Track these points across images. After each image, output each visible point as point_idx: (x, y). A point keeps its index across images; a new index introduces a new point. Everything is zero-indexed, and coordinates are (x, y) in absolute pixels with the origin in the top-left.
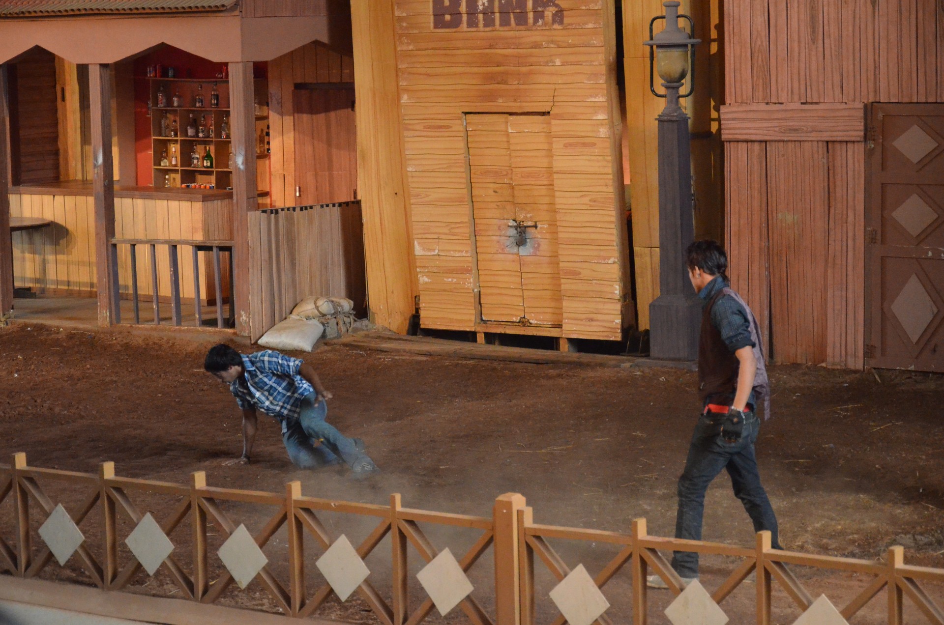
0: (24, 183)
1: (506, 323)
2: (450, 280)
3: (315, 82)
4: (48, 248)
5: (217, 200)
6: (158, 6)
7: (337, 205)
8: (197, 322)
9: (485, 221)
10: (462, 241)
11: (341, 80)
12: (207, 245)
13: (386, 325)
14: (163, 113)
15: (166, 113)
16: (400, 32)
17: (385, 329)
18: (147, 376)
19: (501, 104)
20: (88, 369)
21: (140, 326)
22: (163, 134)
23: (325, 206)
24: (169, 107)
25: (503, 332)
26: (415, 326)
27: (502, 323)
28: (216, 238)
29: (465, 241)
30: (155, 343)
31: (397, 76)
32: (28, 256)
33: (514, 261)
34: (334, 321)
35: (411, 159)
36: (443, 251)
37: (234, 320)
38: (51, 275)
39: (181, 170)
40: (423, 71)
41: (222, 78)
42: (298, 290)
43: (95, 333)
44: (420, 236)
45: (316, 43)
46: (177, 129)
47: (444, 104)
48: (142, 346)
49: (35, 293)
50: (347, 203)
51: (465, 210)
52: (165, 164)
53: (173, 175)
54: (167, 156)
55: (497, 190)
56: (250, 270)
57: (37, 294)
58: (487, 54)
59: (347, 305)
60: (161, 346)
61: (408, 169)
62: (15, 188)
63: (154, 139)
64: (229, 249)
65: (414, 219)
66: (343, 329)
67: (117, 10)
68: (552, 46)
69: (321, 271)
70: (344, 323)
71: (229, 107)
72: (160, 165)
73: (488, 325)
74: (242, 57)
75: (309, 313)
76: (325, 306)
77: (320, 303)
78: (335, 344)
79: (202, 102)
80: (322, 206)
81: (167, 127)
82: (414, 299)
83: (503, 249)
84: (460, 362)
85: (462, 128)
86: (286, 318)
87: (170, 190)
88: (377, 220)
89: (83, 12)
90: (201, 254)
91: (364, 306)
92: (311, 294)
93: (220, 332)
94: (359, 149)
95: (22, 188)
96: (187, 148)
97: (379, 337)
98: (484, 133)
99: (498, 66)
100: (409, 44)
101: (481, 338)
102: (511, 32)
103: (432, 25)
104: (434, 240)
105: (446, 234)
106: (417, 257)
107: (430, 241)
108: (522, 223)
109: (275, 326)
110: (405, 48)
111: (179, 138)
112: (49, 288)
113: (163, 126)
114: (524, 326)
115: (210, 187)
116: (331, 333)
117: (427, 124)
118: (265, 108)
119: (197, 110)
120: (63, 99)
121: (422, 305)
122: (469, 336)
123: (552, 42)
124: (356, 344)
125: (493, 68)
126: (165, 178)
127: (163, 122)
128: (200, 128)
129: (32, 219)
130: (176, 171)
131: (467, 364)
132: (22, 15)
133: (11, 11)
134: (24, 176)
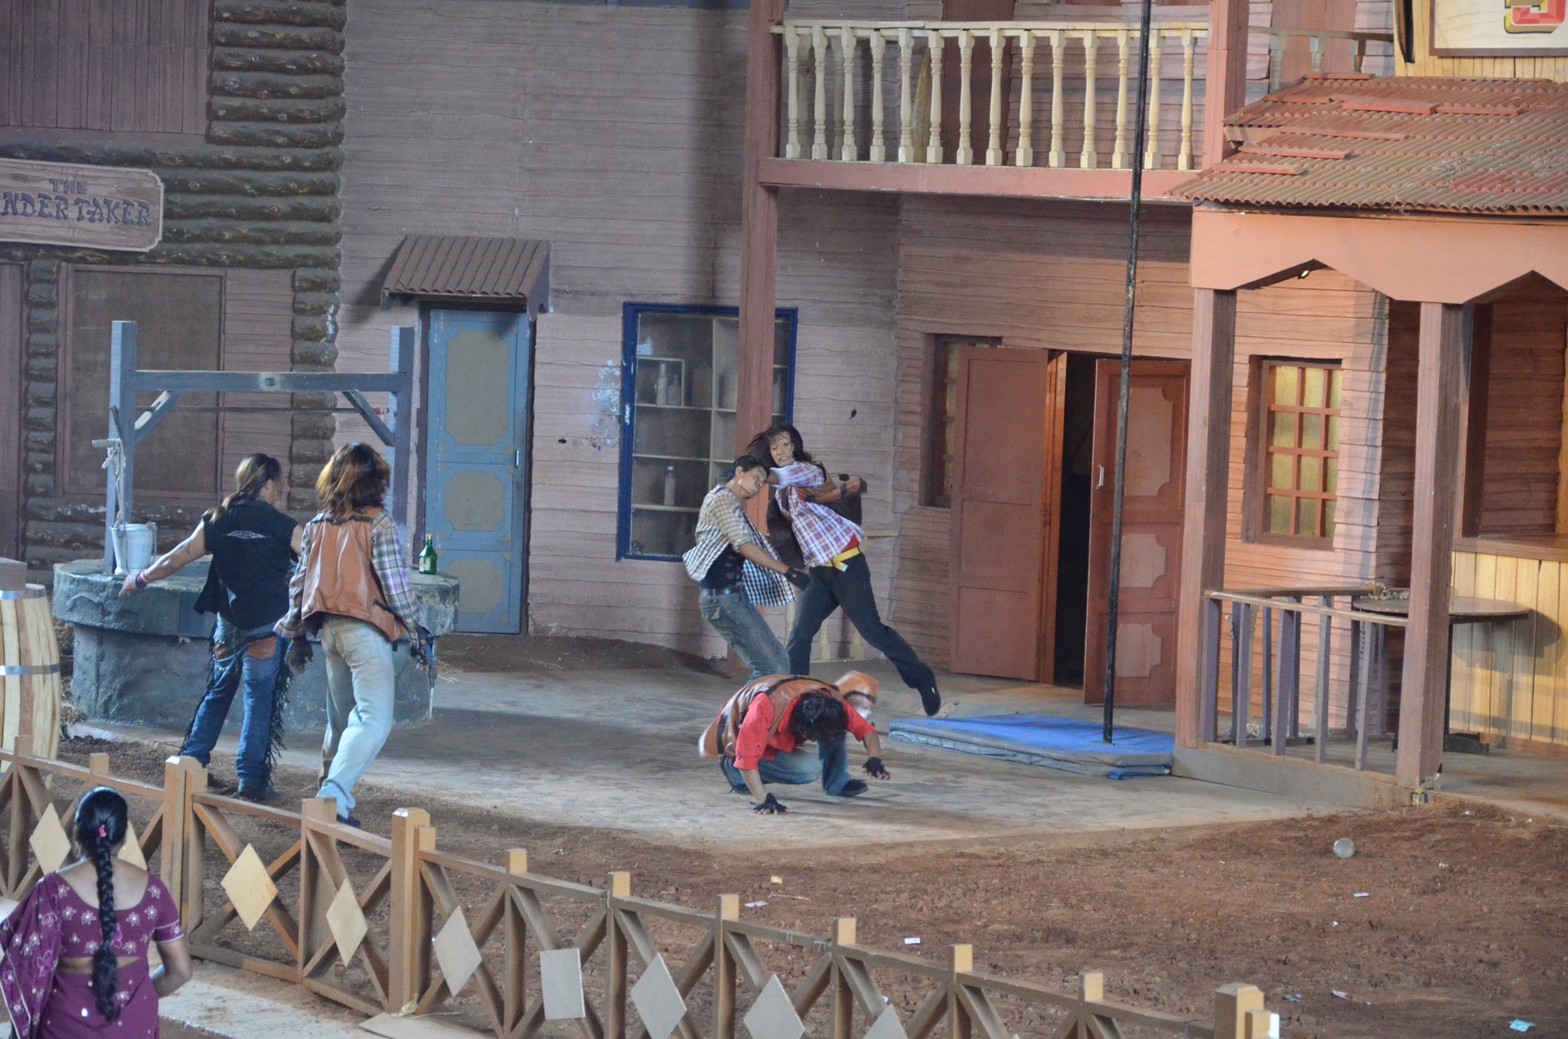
0: (1486, 532)
4: (1520, 660)
32: (1479, 672)
38: (1521, 714)
49: (1488, 745)
57: (1492, 745)
62: (1469, 541)
95: (1480, 542)
112: (1515, 739)
129: (1494, 602)
132: (1510, 213)
133: (1490, 205)
134: (1487, 519)
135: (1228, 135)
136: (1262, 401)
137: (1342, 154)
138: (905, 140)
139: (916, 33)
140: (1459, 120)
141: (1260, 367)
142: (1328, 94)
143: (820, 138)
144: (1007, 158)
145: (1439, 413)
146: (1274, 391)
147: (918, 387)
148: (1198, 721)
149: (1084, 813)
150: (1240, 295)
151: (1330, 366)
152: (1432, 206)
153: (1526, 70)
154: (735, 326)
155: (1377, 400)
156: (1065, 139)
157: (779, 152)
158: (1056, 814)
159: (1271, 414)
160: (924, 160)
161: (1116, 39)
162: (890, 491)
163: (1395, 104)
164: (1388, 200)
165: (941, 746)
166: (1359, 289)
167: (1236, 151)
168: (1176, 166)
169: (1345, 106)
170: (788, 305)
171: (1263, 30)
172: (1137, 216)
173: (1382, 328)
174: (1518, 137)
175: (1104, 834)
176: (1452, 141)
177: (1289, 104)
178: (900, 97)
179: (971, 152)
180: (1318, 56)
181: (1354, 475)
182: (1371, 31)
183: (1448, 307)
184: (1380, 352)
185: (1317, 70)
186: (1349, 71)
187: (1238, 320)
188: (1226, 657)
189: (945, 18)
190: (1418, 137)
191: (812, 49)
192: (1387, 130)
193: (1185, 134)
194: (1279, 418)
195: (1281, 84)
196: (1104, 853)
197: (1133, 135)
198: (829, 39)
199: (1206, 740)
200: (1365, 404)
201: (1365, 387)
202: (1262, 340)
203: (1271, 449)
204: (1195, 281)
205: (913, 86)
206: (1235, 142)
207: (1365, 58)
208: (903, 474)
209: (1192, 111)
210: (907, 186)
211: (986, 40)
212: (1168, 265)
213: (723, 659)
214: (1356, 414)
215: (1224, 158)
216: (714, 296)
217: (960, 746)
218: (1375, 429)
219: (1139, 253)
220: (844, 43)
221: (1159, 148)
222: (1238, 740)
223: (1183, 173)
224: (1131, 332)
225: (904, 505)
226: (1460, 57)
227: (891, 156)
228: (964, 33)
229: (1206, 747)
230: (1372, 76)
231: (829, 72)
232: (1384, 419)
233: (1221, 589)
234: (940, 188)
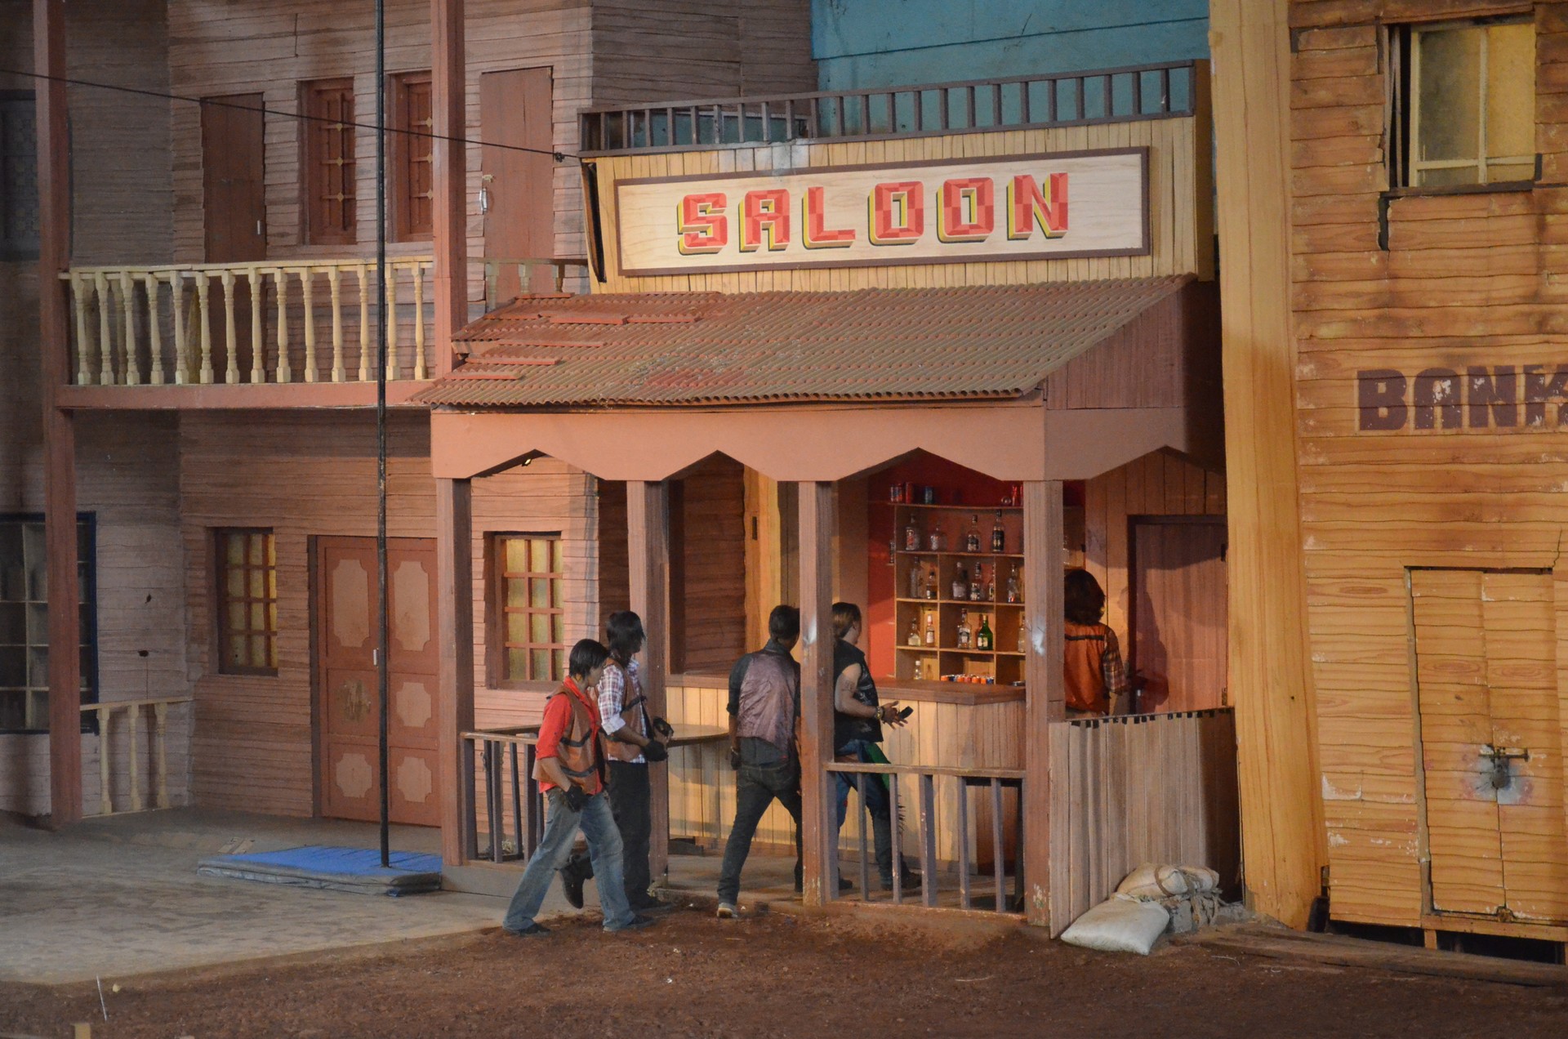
0: (692, 669)
1: (1475, 916)
2: (1380, 842)
3: (1162, 513)
5: (999, 702)
6: (913, 391)
7: (1194, 714)
8: (964, 903)
9: (1440, 746)
10: (1401, 779)
11: (1205, 511)
12: (982, 775)
13: (1272, 914)
14: (913, 560)
15: (919, 561)
16: (1304, 434)
17: (1270, 920)
18: (880, 988)
19: (1470, 554)
20: (786, 973)
21: (870, 905)
22: (914, 595)
23: (1175, 716)
24: (922, 550)
25: (1468, 931)
26: (1320, 917)
27: (1467, 916)
28: (996, 764)
29: (1408, 779)
30: (892, 934)
31: (1298, 505)
32: (692, 786)
33: (1487, 813)
34: (1186, 905)
35: (1316, 642)
36: (1371, 793)
37: (1023, 899)
39: (941, 652)
40: (1341, 498)
41: (1010, 505)
42: (1128, 852)
43: (797, 914)
44: (1331, 768)
45: (1166, 451)
46: (936, 587)
47: (1377, 553)
48: (872, 938)
49: (702, 847)
50: (1211, 712)
51: (1408, 727)
52: (914, 642)
53: (927, 661)
54: (919, 629)
55: (1462, 696)
56: (1051, 819)
57: (706, 846)
58: (1448, 472)
59: (1208, 879)
60: (903, 937)
61: (1313, 659)
62: (676, 677)
63: (899, 602)
64: (1016, 783)
65: (1322, 739)
66: (1202, 918)
67: (847, 395)
68: (1558, 460)
69: (1166, 824)
70: (1204, 909)
71: (1021, 552)
72: (906, 643)
73: (1444, 919)
74: (1045, 474)
75: (1146, 891)
76: (1172, 880)
77: (1163, 875)
78: (1188, 943)
79: (977, 543)
80: (1170, 716)
81: (921, 582)
82: (1319, 873)
83: (1469, 793)
84: (1396, 979)
85: (1404, 593)
86: (1107, 899)
87: (922, 684)
88: (1261, 740)
89: (792, 399)
90: (971, 790)
91: (1237, 880)
92: (1150, 858)
93: (997, 917)
94: (1232, 622)
95: (686, 678)
96: (952, 618)
97: (1261, 933)
98: (1442, 601)
99: (1466, 492)
100: (1318, 454)
101: (1430, 940)
102: (1489, 437)
103: (1357, 424)
104: (1354, 776)
105: (1373, 766)
106: (1325, 803)
107: (1347, 776)
108: (1502, 751)
109: (1090, 912)
110: (1311, 461)
111: (938, 601)
113: (913, 581)
114: (1504, 921)
115: (987, 681)
116: (1182, 924)
117: (1348, 585)
118: (1080, 554)
119: (968, 557)
120: (755, 536)
121: (1333, 882)
122: (1411, 937)
123: (1558, 454)
124: (1222, 943)
125: (1457, 495)
126: (915, 666)
127: (913, 575)
128: (973, 584)
129: (700, 726)
130: (933, 654)
131: (1406, 982)
132: (695, 403)
133: (679, 397)
134: (690, 658)
135: (455, 348)
136: (496, 572)
137: (553, 360)
138: (180, 365)
139: (185, 275)
140: (648, 328)
141: (493, 541)
142: (537, 311)
143: (106, 366)
144: (269, 376)
145: (648, 571)
146: (506, 560)
147: (204, 573)
148: (460, 843)
149: (372, 927)
150: (474, 482)
151: (551, 538)
152: (631, 400)
153: (699, 285)
154: (43, 529)
155: (593, 564)
156: (317, 358)
157: (72, 379)
158: (348, 930)
159: (505, 581)
160: (198, 382)
161: (356, 272)
162: (184, 662)
163: (592, 317)
164: (594, 397)
165: (243, 878)
166: (572, 471)
167: (464, 362)
168: (413, 376)
169: (551, 320)
170: (88, 509)
171: (478, 260)
172: (383, 419)
173: (593, 504)
174: (697, 340)
175: (389, 944)
176: (643, 346)
177: (505, 321)
178: (174, 328)
179: (238, 372)
180: (526, 280)
181: (578, 627)
182: (569, 257)
183: (649, 484)
184: (593, 524)
185: (526, 292)
186: (552, 291)
187: (473, 503)
188: (481, 786)
189: (208, 260)
190: (614, 343)
191: (95, 292)
192: (588, 339)
193: (419, 350)
194: (511, 583)
195: (497, 304)
196: (391, 961)
197: (376, 352)
198: (110, 282)
199: (470, 858)
200: (582, 568)
201: (582, 553)
202: (493, 519)
203: (506, 610)
204: (436, 473)
205: (185, 319)
206: (462, 355)
207: (564, 280)
208: (194, 646)
209: (424, 330)
210: (184, 404)
211: (246, 277)
212: (410, 459)
213: (48, 816)
214: (576, 577)
215: (453, 368)
216: (22, 506)
217: (260, 877)
218: (592, 588)
219: (387, 451)
220: (123, 285)
221: (398, 362)
222: (495, 856)
223: (420, 382)
224: (385, 516)
225: (196, 675)
226: (644, 276)
227: (169, 378)
228: (225, 272)
229: (469, 864)
230: (572, 295)
231: (112, 311)
232: (600, 579)
233: (473, 730)
234: (213, 405)
